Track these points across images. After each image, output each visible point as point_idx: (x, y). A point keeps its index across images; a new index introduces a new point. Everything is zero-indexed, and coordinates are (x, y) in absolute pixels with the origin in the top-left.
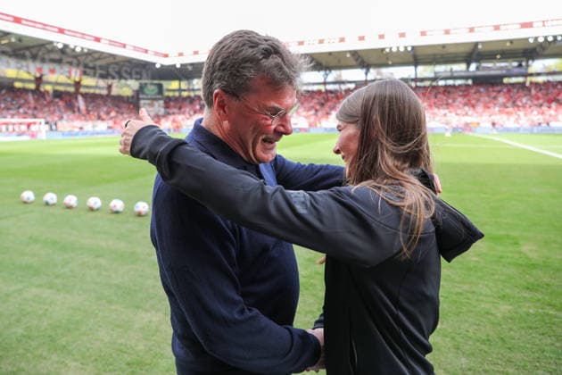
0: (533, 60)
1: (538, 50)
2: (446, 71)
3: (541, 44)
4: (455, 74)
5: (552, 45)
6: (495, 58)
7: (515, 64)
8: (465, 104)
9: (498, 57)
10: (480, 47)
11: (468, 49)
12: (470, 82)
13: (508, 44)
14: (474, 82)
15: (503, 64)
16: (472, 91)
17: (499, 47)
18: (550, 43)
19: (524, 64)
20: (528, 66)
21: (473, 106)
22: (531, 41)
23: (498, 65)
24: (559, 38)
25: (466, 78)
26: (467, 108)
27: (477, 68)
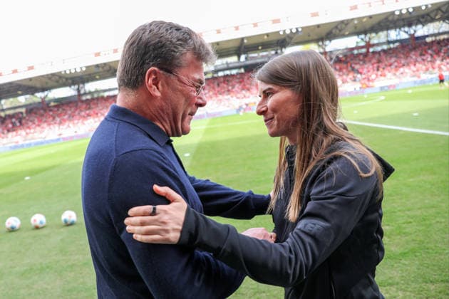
0: (285, 47)
1: (287, 40)
2: (223, 64)
3: (288, 36)
4: (231, 66)
5: (296, 36)
6: (258, 50)
7: (273, 52)
8: (243, 89)
9: (260, 48)
10: (245, 41)
11: (237, 44)
12: (242, 70)
13: (266, 37)
14: (245, 70)
15: (265, 53)
16: (246, 77)
17: (260, 40)
18: (294, 33)
19: (279, 51)
20: (282, 52)
21: (248, 90)
22: (281, 33)
23: (261, 54)
24: (300, 30)
25: (239, 68)
26: (244, 92)
27: (246, 58)
